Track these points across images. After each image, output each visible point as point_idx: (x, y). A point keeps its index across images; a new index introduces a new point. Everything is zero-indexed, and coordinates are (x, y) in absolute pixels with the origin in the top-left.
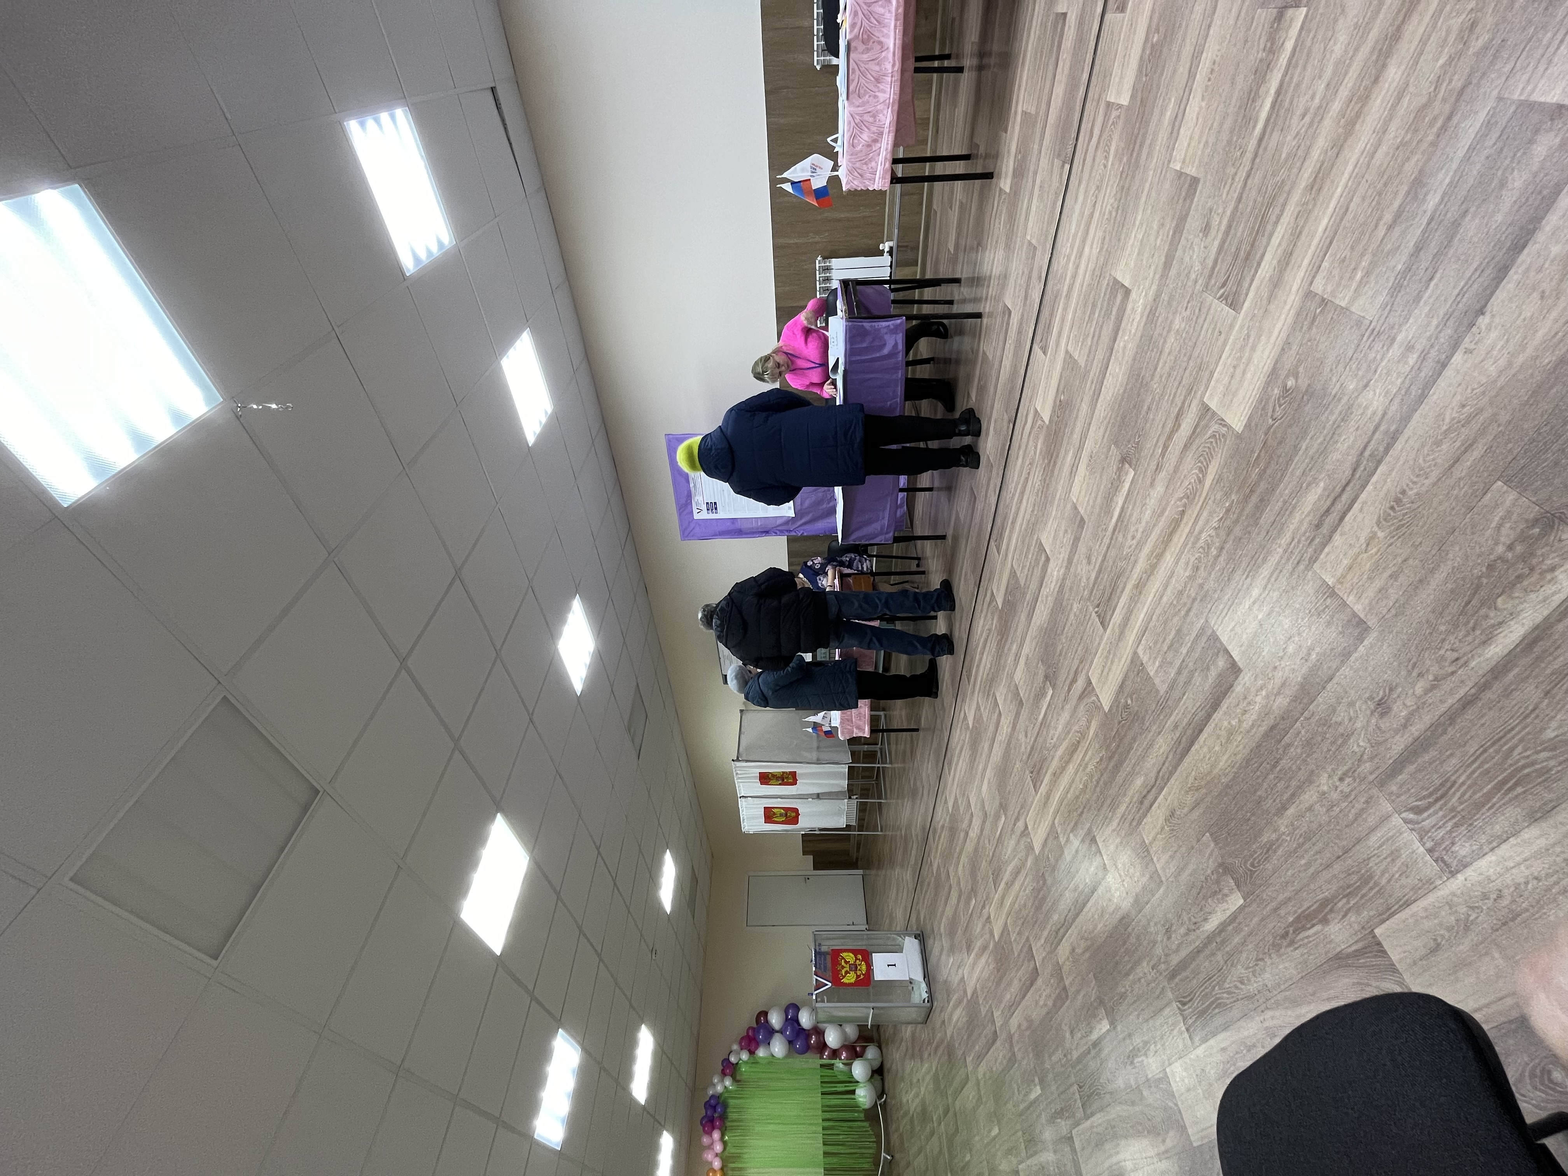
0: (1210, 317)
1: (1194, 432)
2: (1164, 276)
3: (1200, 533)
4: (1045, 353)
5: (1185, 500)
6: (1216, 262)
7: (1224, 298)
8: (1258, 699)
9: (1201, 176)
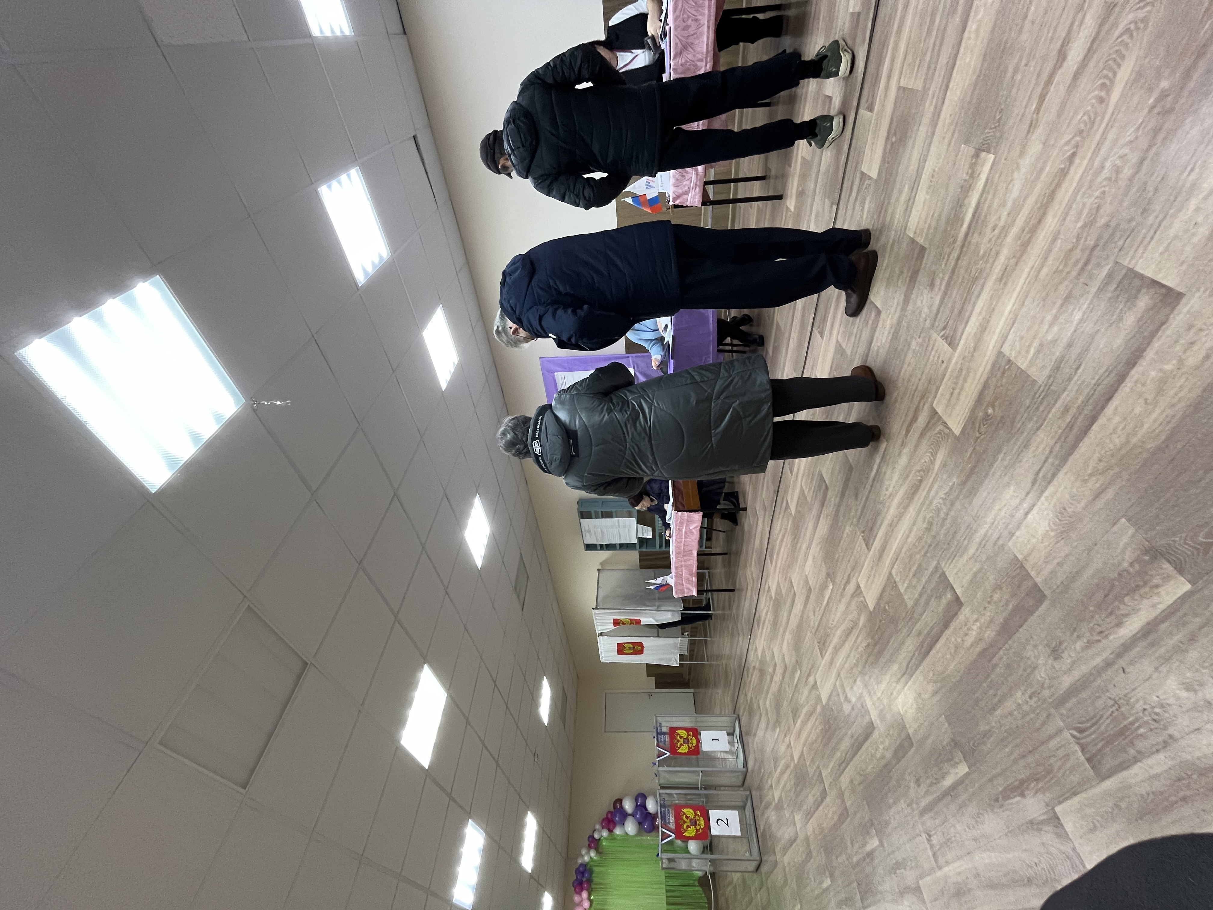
0: (935, 348)
1: (927, 426)
2: (904, 309)
3: (933, 498)
4: (822, 337)
5: (922, 473)
6: (938, 311)
7: (945, 338)
8: (975, 628)
9: (927, 246)
